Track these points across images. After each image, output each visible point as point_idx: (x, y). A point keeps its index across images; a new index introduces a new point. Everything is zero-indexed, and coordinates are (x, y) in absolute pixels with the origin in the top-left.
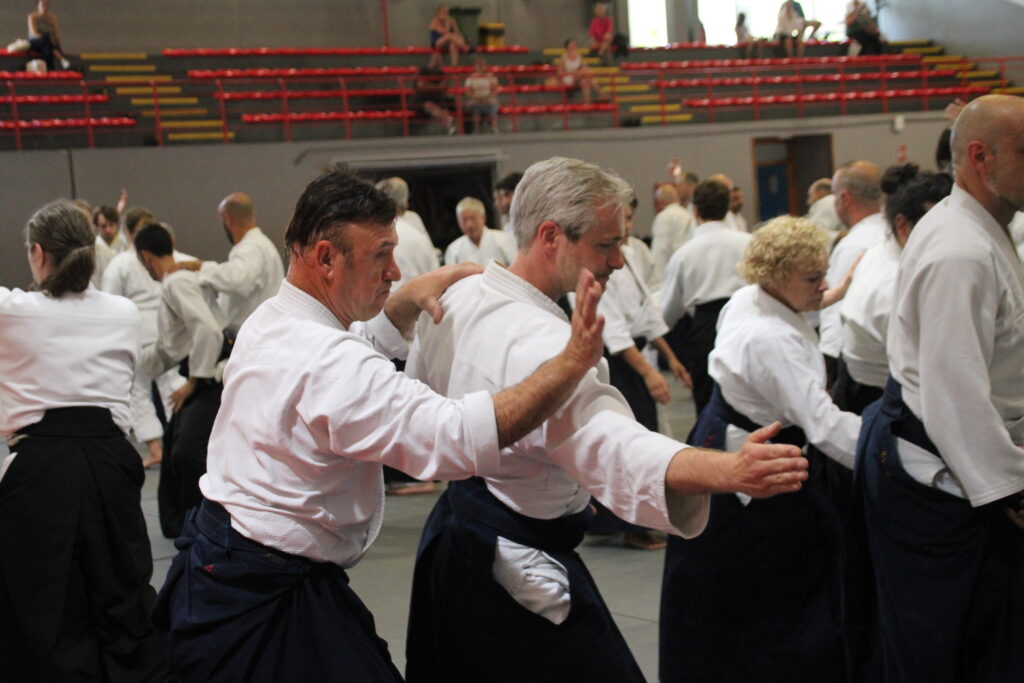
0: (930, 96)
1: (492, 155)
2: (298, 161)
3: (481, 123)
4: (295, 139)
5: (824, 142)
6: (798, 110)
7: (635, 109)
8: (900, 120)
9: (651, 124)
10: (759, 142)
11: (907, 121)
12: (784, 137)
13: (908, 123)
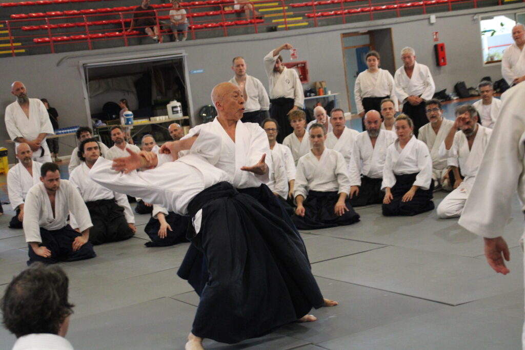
1: (181, 54)
2: (58, 64)
3: (178, 34)
4: (57, 52)
5: (388, 31)
7: (274, 21)
8: (433, 18)
9: (282, 29)
10: (345, 35)
11: (437, 18)
12: (363, 32)
13: (438, 19)
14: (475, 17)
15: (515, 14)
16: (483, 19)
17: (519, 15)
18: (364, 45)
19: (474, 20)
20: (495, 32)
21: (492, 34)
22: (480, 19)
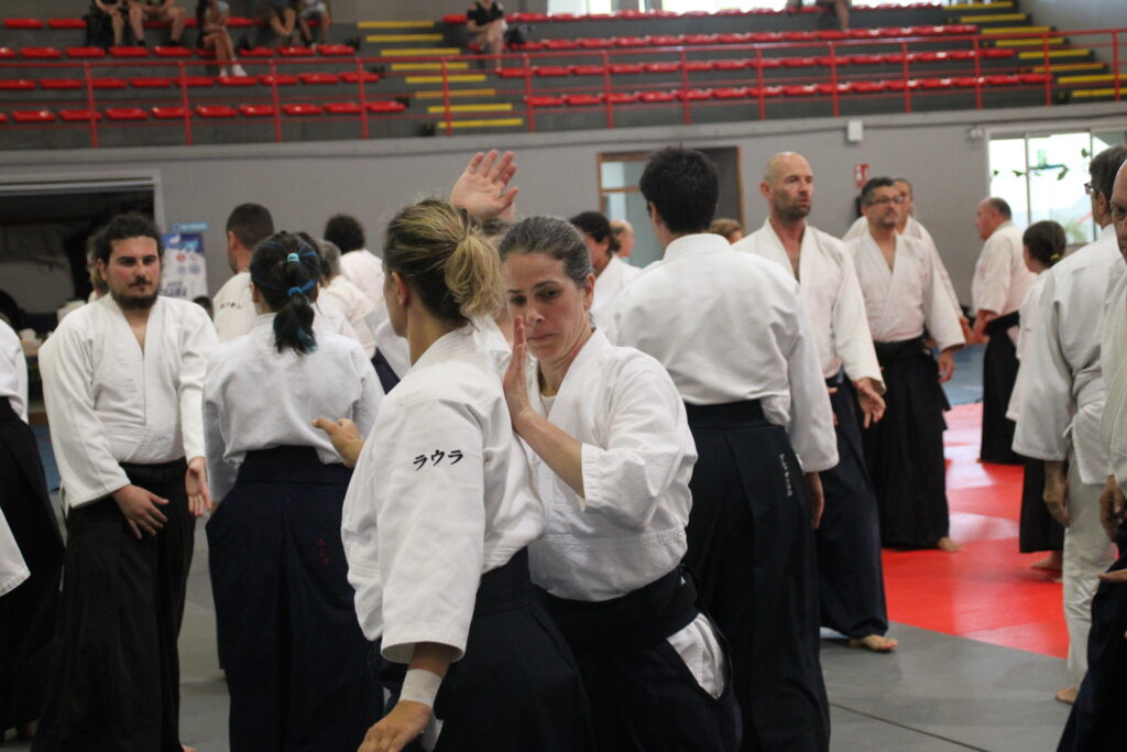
1: (149, 178)
5: (729, 155)
7: (431, 110)
8: (855, 127)
9: (443, 133)
10: (607, 158)
11: (866, 127)
13: (870, 132)
14: (975, 133)
16: (996, 137)
19: (971, 140)
20: (1066, 170)
21: (1061, 176)
22: (988, 136)
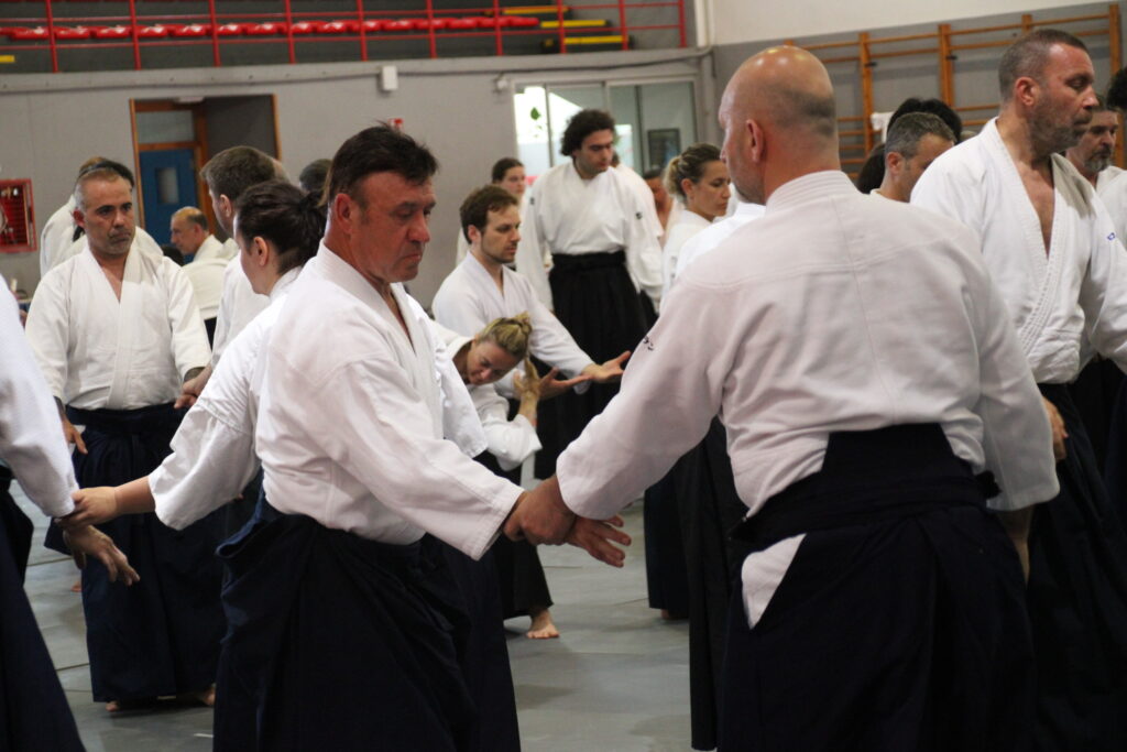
0: (437, 29)
5: (264, 106)
6: (212, 51)
8: (390, 72)
10: (142, 107)
11: (400, 74)
12: (189, 100)
13: (404, 79)
14: (502, 84)
15: (603, 83)
17: (613, 88)
18: (179, 144)
19: (498, 91)
22: (513, 86)
